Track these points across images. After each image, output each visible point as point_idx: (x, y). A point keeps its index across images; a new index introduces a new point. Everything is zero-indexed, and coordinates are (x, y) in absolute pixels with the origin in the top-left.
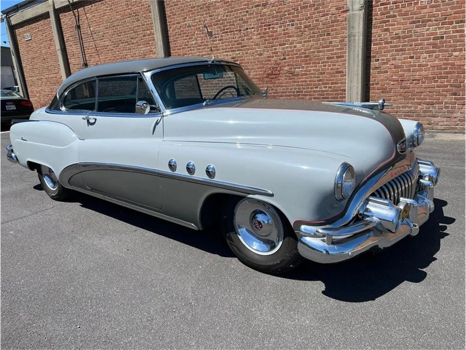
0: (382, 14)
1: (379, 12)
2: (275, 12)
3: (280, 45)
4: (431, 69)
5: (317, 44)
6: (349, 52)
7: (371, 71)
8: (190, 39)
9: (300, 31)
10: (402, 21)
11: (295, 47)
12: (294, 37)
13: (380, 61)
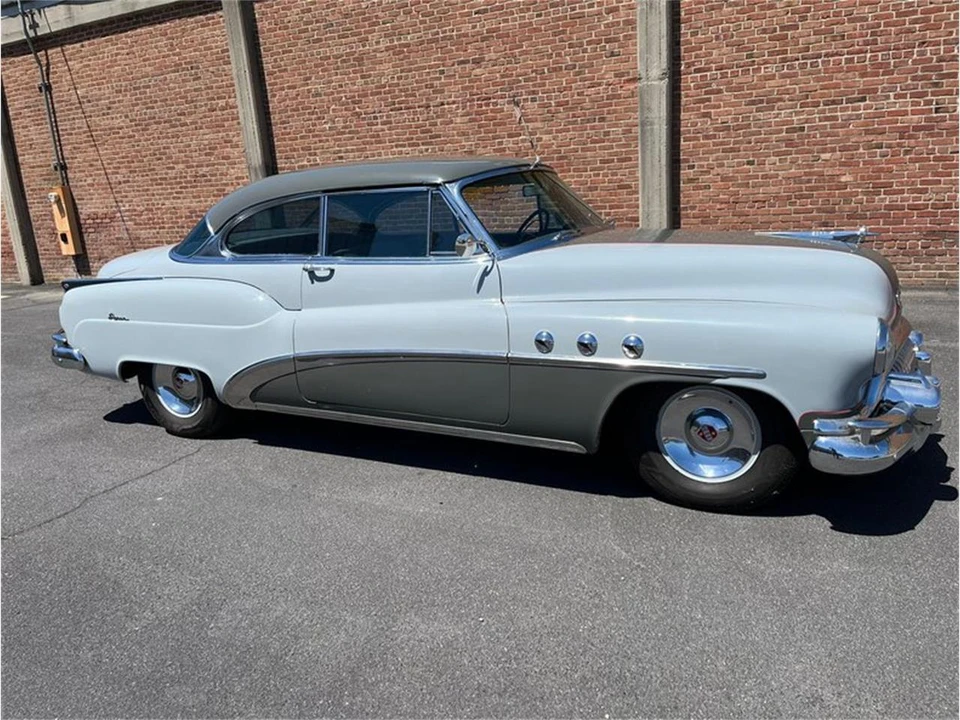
0: (698, 87)
1: (692, 85)
2: (498, 75)
3: (510, 136)
4: (784, 182)
5: (581, 136)
6: (643, 152)
7: (682, 185)
8: (319, 118)
9: (548, 112)
10: (733, 100)
11: (540, 139)
12: (536, 121)
13: (696, 169)
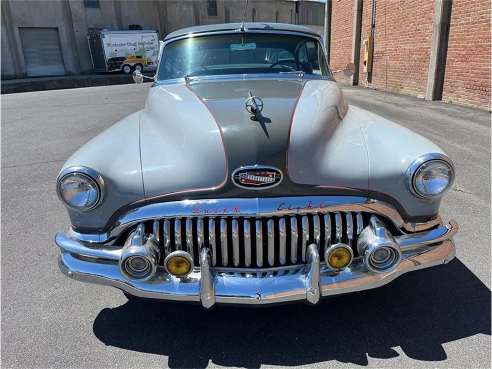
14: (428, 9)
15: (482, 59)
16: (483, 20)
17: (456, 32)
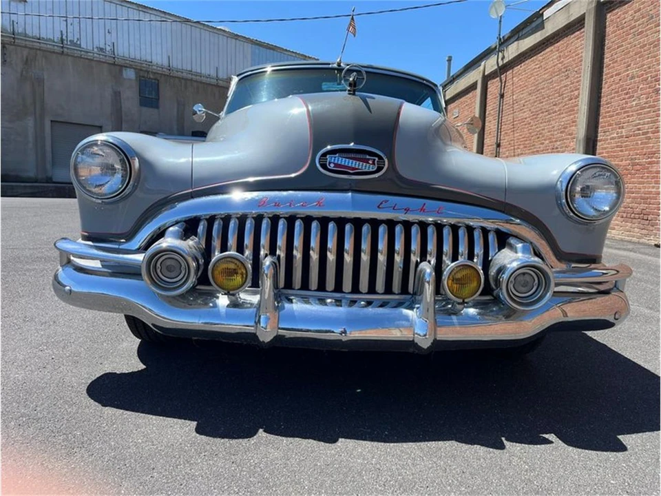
8: (630, 97)
14: (568, 122)
15: (641, 180)
16: (640, 132)
17: (605, 148)
